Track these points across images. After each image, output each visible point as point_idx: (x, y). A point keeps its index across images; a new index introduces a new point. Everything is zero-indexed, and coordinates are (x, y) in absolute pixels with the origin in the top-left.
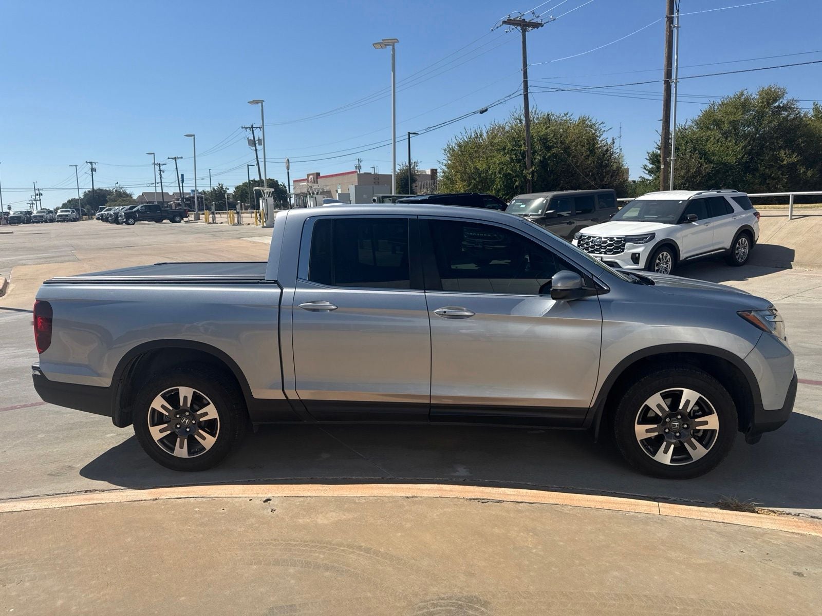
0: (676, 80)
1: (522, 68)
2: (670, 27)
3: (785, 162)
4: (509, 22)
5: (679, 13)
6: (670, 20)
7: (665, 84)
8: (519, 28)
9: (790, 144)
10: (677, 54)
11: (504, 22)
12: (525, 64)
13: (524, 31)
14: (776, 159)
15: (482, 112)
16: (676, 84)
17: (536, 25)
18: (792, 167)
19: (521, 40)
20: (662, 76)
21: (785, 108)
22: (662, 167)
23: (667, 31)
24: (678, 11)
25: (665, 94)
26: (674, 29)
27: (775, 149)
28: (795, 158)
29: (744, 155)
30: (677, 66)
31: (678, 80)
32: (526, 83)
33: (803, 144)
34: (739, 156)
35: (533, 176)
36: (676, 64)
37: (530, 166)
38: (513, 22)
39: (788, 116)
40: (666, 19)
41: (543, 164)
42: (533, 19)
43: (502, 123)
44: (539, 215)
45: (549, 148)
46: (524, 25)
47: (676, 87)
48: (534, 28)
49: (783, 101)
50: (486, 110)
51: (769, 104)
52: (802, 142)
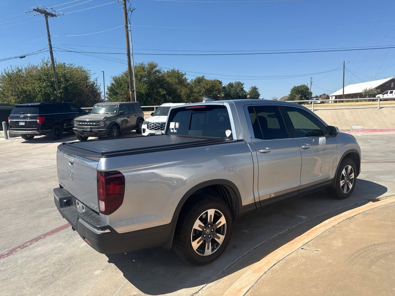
0: (132, 54)
1: (47, 37)
2: (127, 30)
3: (162, 94)
4: (37, 10)
5: (131, 24)
6: (127, 27)
7: (127, 55)
8: (43, 15)
9: (162, 86)
10: (132, 43)
11: (34, 10)
12: (49, 35)
13: (46, 18)
14: (158, 92)
15: (21, 57)
16: (132, 56)
17: (53, 15)
18: (164, 95)
19: (46, 22)
20: (126, 52)
21: (158, 71)
22: (131, 93)
23: (126, 32)
24: (130, 24)
25: (128, 60)
26: (129, 31)
27: (157, 88)
28: (165, 92)
29: (147, 90)
30: (132, 48)
31: (133, 54)
32: (50, 45)
33: (166, 87)
34: (146, 90)
35: (61, 94)
36: (131, 47)
37: (58, 90)
38: (39, 10)
39: (158, 75)
40: (125, 26)
41: (66, 89)
42: (52, 12)
43: (36, 65)
44: (115, 113)
45: (67, 81)
46: (47, 14)
47: (133, 57)
48: (51, 16)
49: (157, 68)
50: (25, 57)
51: (152, 69)
52: (166, 86)
